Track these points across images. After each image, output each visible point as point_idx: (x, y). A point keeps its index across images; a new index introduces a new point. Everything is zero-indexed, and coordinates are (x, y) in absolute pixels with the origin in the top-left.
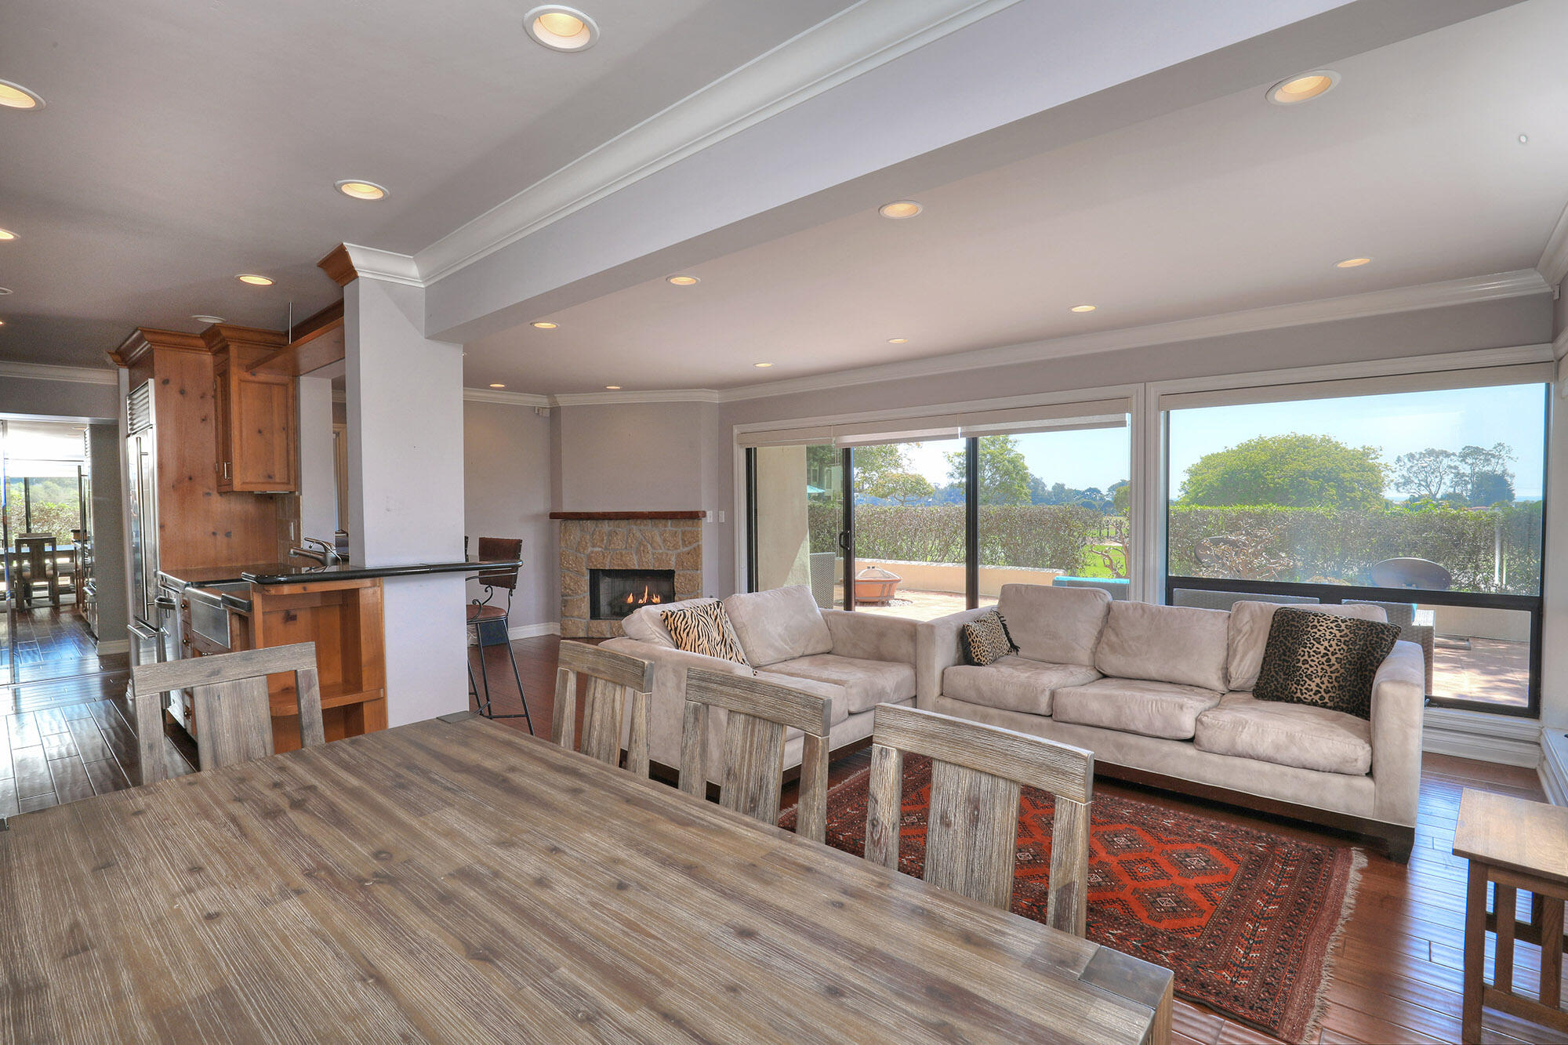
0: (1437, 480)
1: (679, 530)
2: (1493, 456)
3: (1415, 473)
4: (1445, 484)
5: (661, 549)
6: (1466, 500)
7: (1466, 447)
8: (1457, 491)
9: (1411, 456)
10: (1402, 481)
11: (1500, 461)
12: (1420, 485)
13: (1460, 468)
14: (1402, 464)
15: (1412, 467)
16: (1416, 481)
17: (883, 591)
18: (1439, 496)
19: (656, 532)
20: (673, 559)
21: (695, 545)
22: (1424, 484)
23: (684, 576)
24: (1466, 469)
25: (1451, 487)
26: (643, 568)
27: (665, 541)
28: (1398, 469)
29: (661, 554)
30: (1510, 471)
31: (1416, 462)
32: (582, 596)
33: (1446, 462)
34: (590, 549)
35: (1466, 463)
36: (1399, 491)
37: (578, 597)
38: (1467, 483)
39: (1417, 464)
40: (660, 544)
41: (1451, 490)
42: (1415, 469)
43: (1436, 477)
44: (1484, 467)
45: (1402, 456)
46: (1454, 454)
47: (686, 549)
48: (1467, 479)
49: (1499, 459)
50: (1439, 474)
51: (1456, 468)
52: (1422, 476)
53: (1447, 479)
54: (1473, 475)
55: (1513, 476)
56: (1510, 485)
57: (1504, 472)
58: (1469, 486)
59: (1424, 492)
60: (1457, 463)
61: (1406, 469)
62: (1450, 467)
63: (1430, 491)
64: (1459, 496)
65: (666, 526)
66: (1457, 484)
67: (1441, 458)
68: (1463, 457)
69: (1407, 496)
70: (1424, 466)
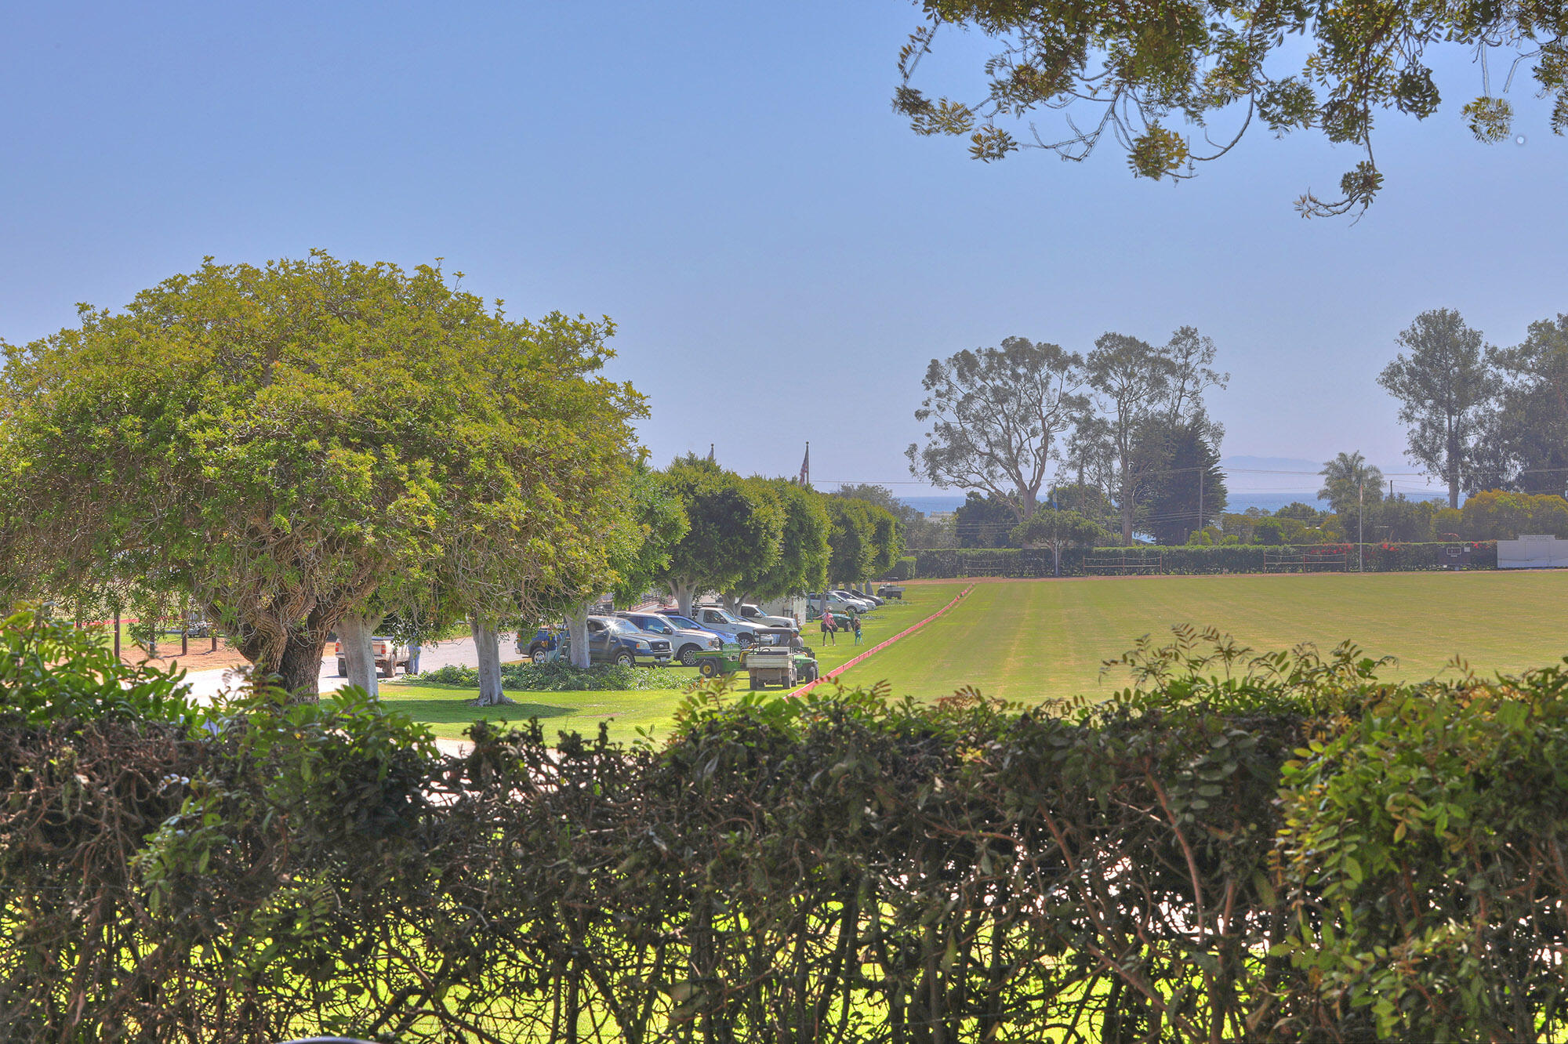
0: (1036, 442)
2: (1171, 368)
3: (977, 418)
4: (1056, 456)
6: (1108, 511)
7: (1107, 337)
8: (1087, 481)
9: (966, 362)
10: (944, 444)
11: (1189, 386)
12: (992, 459)
13: (1094, 405)
14: (943, 387)
15: (969, 398)
16: (982, 446)
18: (1042, 494)
22: (1001, 454)
24: (1106, 409)
25: (1072, 465)
28: (933, 406)
30: (1212, 418)
31: (979, 383)
33: (1058, 384)
35: (1107, 389)
36: (936, 480)
38: (1109, 456)
39: (982, 390)
41: (1072, 475)
42: (977, 405)
43: (1034, 433)
44: (1150, 401)
45: (942, 362)
46: (1076, 360)
48: (1111, 439)
49: (1185, 377)
50: (1039, 424)
51: (1082, 403)
52: (997, 428)
53: (1063, 438)
54: (1122, 427)
55: (1217, 434)
56: (1214, 460)
57: (1198, 418)
58: (1117, 464)
59: (1007, 486)
60: (1085, 390)
61: (954, 404)
62: (1065, 399)
63: (1019, 482)
64: (1095, 492)
66: (1086, 456)
67: (1044, 370)
68: (1099, 370)
69: (958, 495)
70: (1001, 395)
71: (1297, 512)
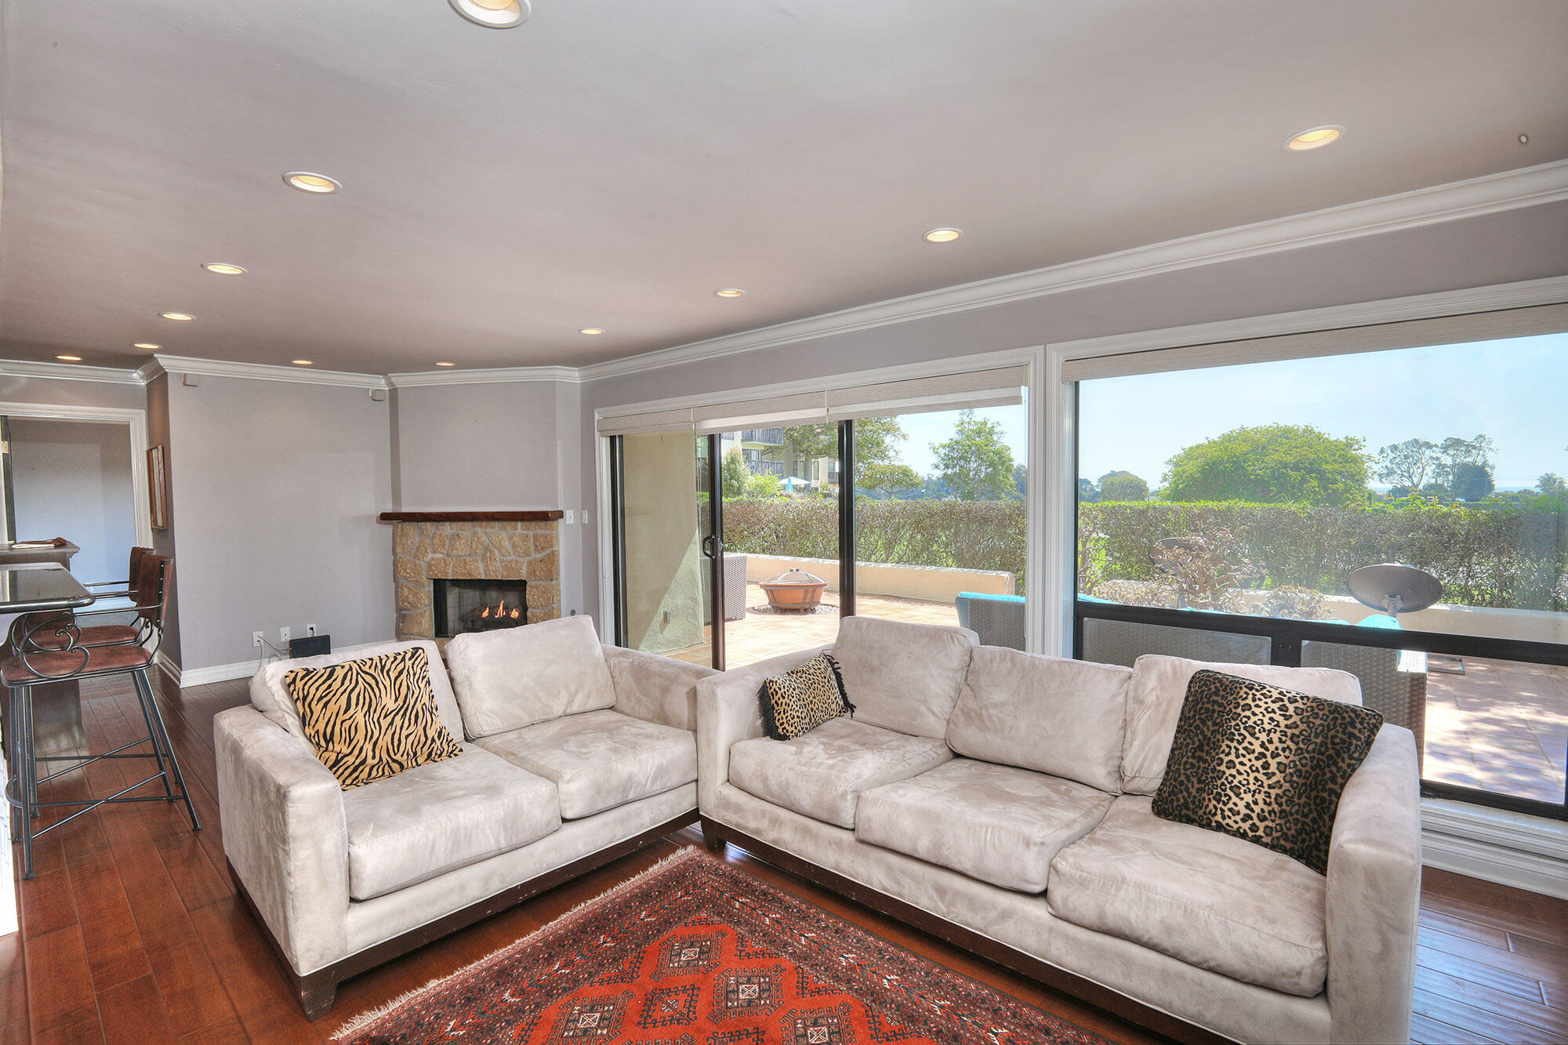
0: (1420, 471)
1: (531, 533)
2: (1474, 447)
3: (1397, 463)
4: (1427, 474)
5: (510, 555)
6: (1447, 491)
7: (1448, 439)
8: (1439, 482)
9: (1394, 448)
10: (1385, 471)
11: (1481, 452)
12: (1403, 475)
13: (1442, 459)
14: (1385, 455)
15: (1395, 458)
16: (1399, 472)
17: (805, 597)
18: (1421, 487)
19: (504, 534)
20: (524, 567)
21: (548, 551)
22: (1406, 474)
23: (537, 587)
24: (1447, 460)
25: (1433, 477)
26: (491, 578)
27: (514, 546)
28: (1381, 460)
29: (510, 562)
30: (1490, 462)
31: (1399, 453)
32: (422, 611)
33: (1428, 453)
34: (430, 555)
35: (1448, 454)
36: (1382, 482)
37: (419, 611)
38: (1448, 474)
39: (1399, 455)
40: (509, 549)
41: (1433, 481)
42: (1397, 460)
43: (1419, 468)
44: (1465, 458)
45: (1385, 448)
46: (1436, 446)
47: (539, 556)
48: (1449, 470)
49: (1480, 450)
50: (1421, 465)
51: (1437, 459)
52: (1404, 467)
53: (1429, 470)
54: (1453, 466)
55: (1493, 468)
56: (1490, 476)
57: (1485, 464)
58: (1451, 477)
59: (1408, 483)
60: (1440, 455)
61: (1389, 460)
62: (1432, 458)
63: (1413, 483)
64: (1441, 486)
65: (516, 529)
66: (1439, 475)
67: (1423, 449)
68: (1445, 449)
69: (1390, 487)
70: (1406, 457)
71: (1526, 493)
